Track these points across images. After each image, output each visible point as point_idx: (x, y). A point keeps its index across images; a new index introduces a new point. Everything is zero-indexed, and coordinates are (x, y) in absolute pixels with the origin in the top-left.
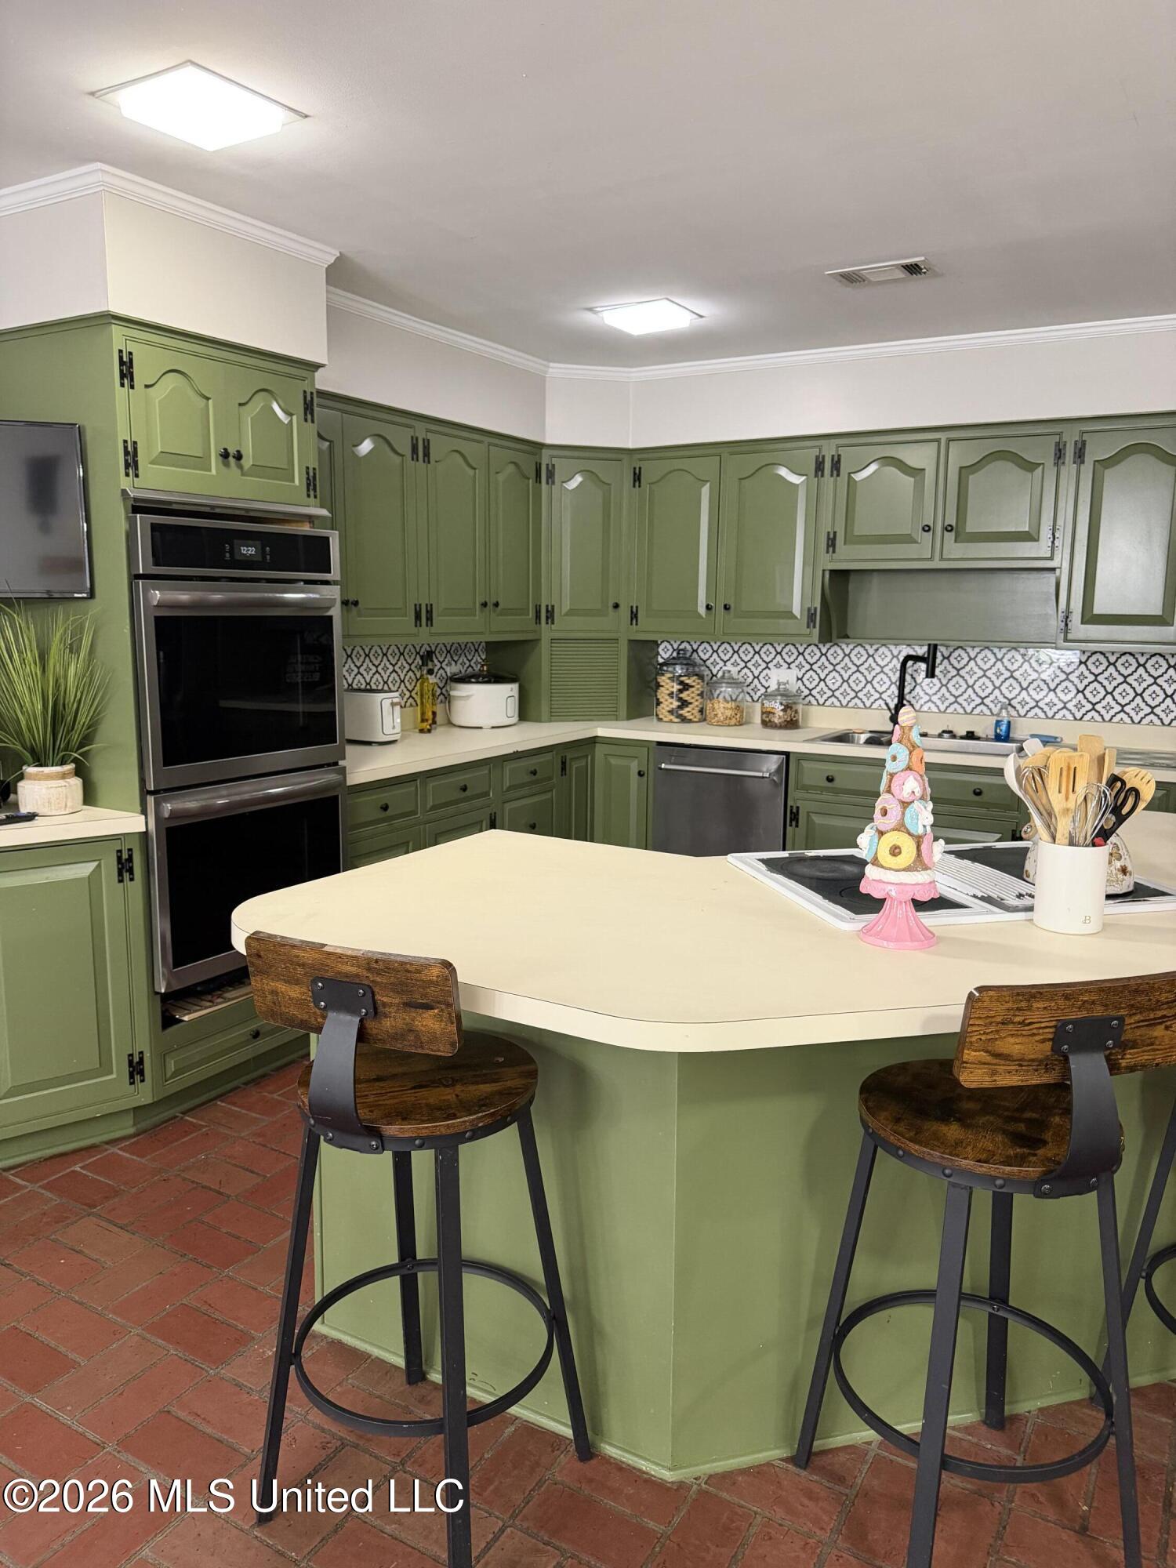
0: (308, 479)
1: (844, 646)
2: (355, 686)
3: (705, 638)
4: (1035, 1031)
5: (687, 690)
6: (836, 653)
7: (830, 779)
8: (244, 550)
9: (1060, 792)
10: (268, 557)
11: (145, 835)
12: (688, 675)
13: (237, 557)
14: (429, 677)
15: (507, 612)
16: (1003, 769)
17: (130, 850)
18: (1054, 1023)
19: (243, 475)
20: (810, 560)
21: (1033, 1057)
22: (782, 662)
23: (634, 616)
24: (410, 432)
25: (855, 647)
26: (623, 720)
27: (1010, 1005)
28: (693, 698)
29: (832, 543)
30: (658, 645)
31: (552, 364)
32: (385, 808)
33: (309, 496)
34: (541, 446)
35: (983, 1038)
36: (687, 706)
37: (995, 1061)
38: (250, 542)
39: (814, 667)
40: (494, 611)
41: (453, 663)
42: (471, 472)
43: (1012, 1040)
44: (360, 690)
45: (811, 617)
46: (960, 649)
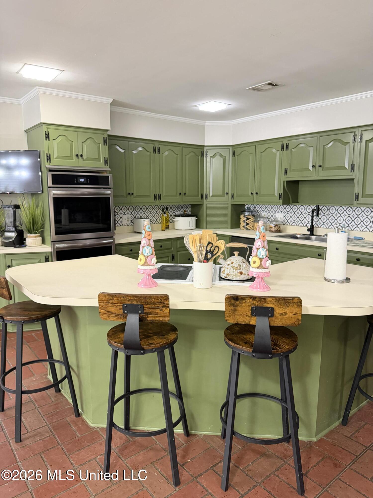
0: (105, 161)
1: (298, 206)
4: (117, 306)
5: (248, 220)
7: (277, 249)
8: (81, 180)
9: (193, 246)
10: (89, 182)
11: (51, 252)
12: (249, 215)
13: (79, 182)
15: (189, 196)
17: (48, 256)
18: (122, 304)
19: (83, 160)
20: (280, 178)
21: (119, 313)
23: (233, 196)
24: (153, 145)
26: (229, 229)
27: (107, 298)
28: (250, 222)
29: (286, 172)
31: (206, 122)
32: (131, 250)
33: (105, 165)
34: (204, 146)
35: (103, 306)
36: (248, 225)
37: (108, 313)
38: (83, 178)
40: (184, 196)
42: (176, 155)
43: (111, 308)
45: (280, 197)
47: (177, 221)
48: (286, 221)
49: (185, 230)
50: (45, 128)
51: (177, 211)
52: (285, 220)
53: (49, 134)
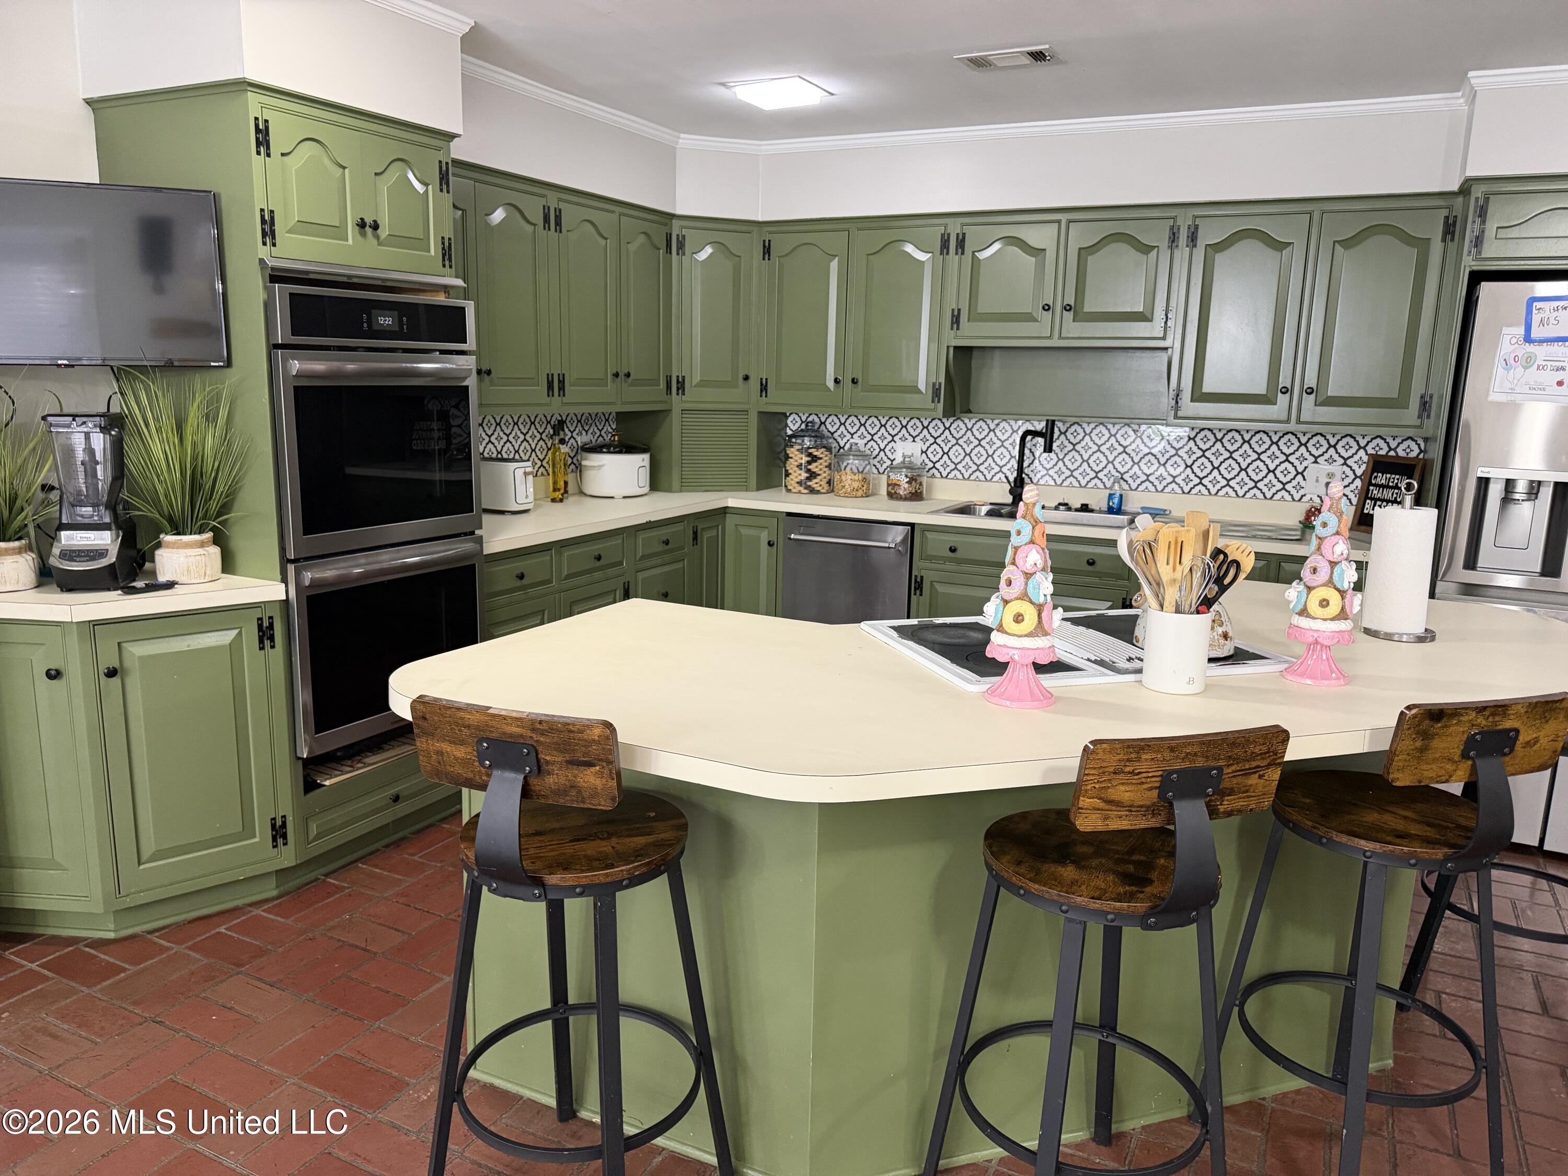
0: (443, 249)
1: (966, 421)
2: (486, 455)
3: (831, 411)
4: (1144, 780)
5: (816, 461)
6: (959, 426)
7: (953, 550)
8: (381, 320)
9: (1168, 564)
10: (405, 327)
11: (287, 601)
12: (816, 447)
13: (375, 327)
14: (561, 446)
15: (638, 383)
16: (1116, 541)
17: (270, 618)
18: (1160, 773)
19: (379, 245)
20: (936, 336)
21: (1141, 803)
22: (907, 435)
23: (764, 388)
24: (543, 201)
25: (976, 422)
26: (752, 491)
27: (1121, 756)
28: (821, 470)
29: (956, 320)
30: (787, 417)
31: (682, 135)
32: (521, 577)
33: (444, 266)
34: (672, 216)
35: (1097, 786)
36: (815, 478)
37: (1107, 807)
38: (388, 312)
39: (937, 441)
40: (625, 382)
41: (584, 433)
42: (603, 242)
43: (1122, 788)
44: (491, 459)
45: (936, 392)
46: (1076, 425)
47: (600, 467)
48: (931, 465)
49: (624, 497)
50: (254, 104)
51: (580, 434)
52: (927, 461)
53: (267, 128)
